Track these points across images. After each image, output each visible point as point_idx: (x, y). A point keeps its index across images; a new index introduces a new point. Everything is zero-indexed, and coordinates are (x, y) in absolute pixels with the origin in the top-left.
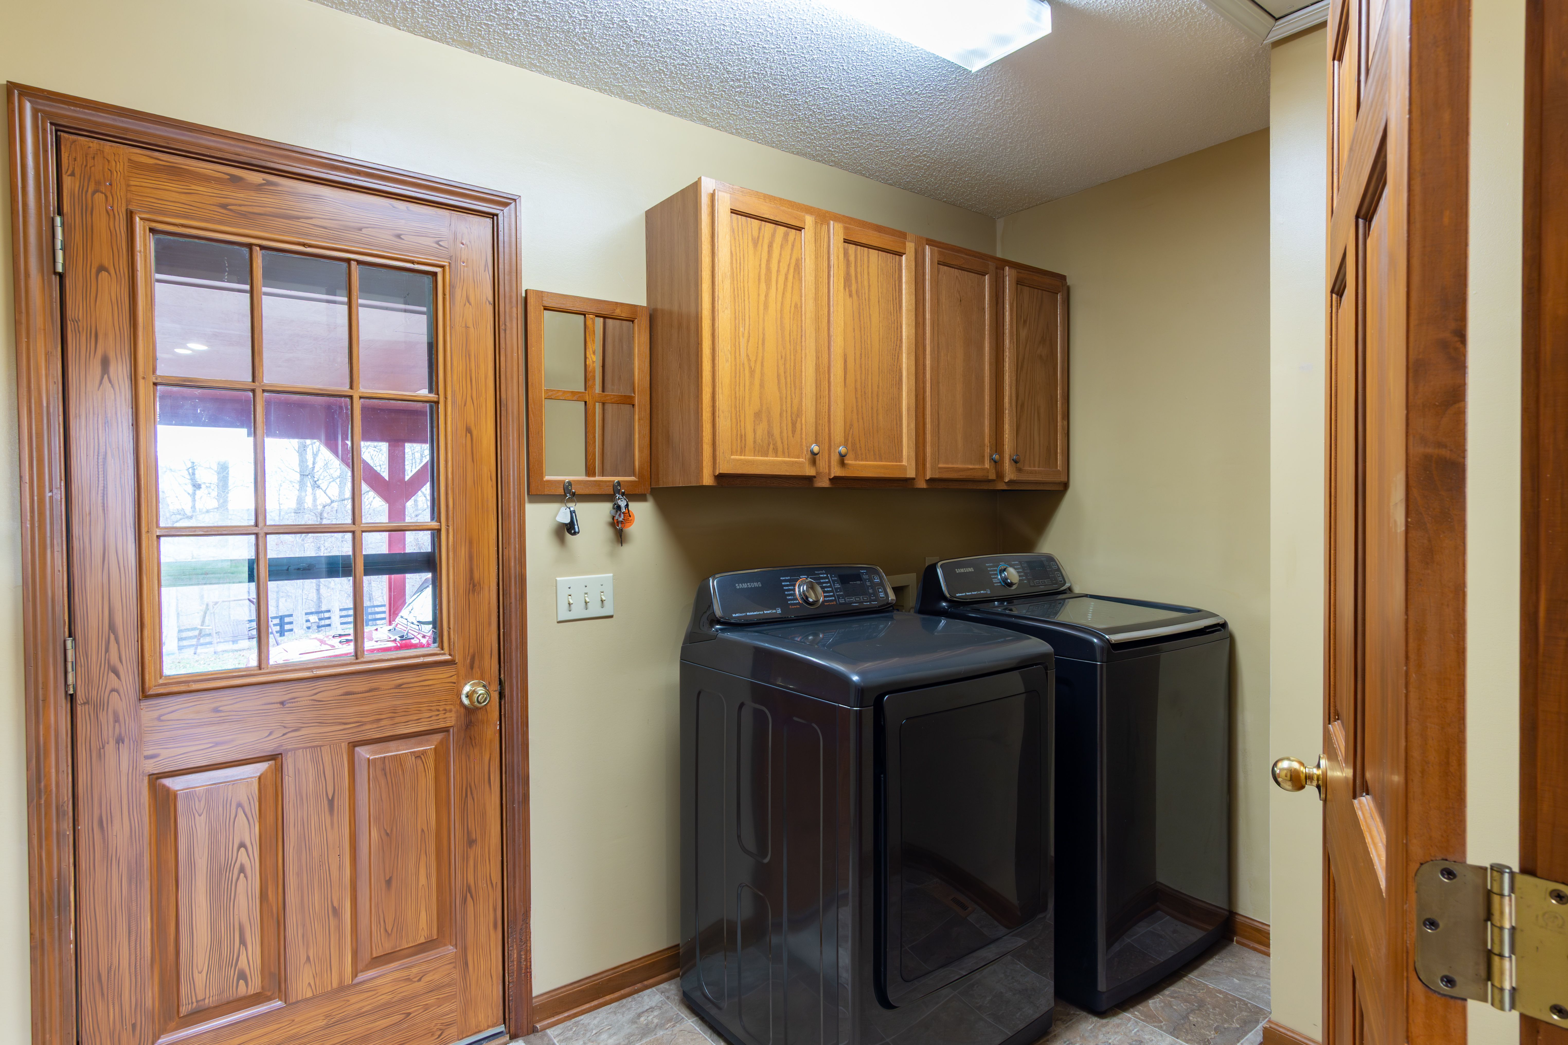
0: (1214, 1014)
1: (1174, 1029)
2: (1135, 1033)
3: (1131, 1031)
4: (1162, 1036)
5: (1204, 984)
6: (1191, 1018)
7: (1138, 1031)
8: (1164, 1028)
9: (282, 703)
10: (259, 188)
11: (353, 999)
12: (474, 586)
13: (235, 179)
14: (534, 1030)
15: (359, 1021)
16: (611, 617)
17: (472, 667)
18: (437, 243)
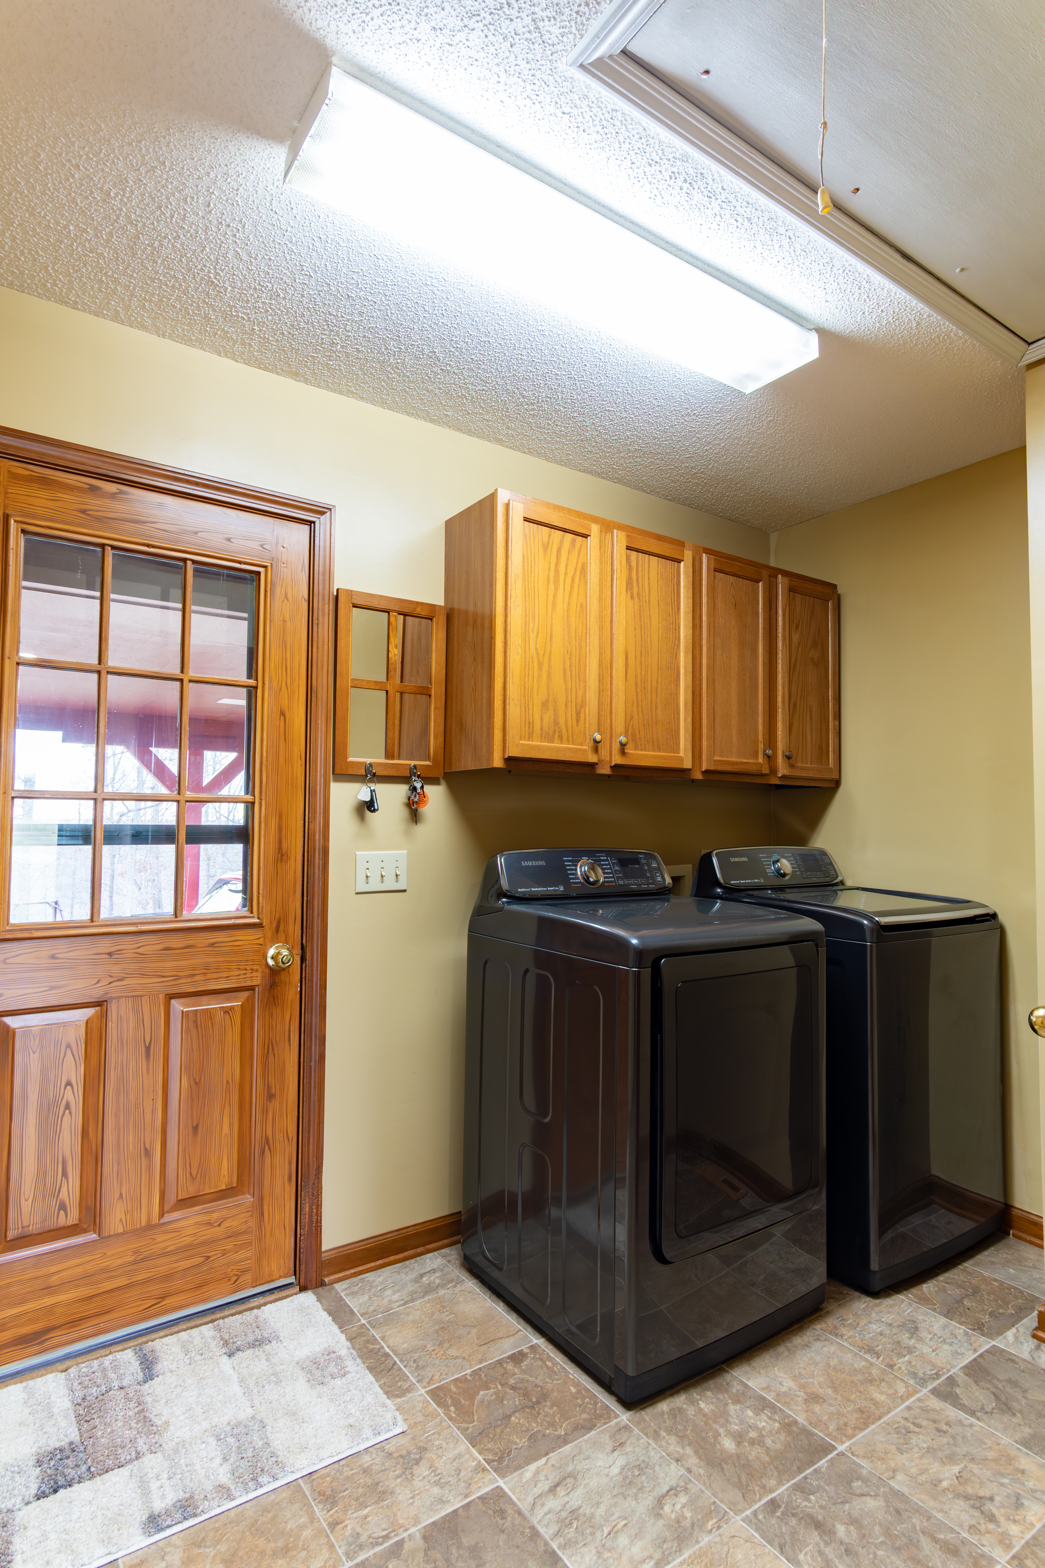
0: (989, 1300)
1: (948, 1312)
2: (909, 1314)
3: (904, 1312)
4: (935, 1317)
5: (979, 1272)
6: (965, 1303)
7: (911, 1312)
8: (938, 1310)
9: (110, 954)
10: (113, 496)
11: (159, 1238)
12: (282, 856)
13: (93, 489)
14: (322, 1284)
15: (163, 1260)
16: (405, 891)
17: (277, 931)
18: (262, 546)
